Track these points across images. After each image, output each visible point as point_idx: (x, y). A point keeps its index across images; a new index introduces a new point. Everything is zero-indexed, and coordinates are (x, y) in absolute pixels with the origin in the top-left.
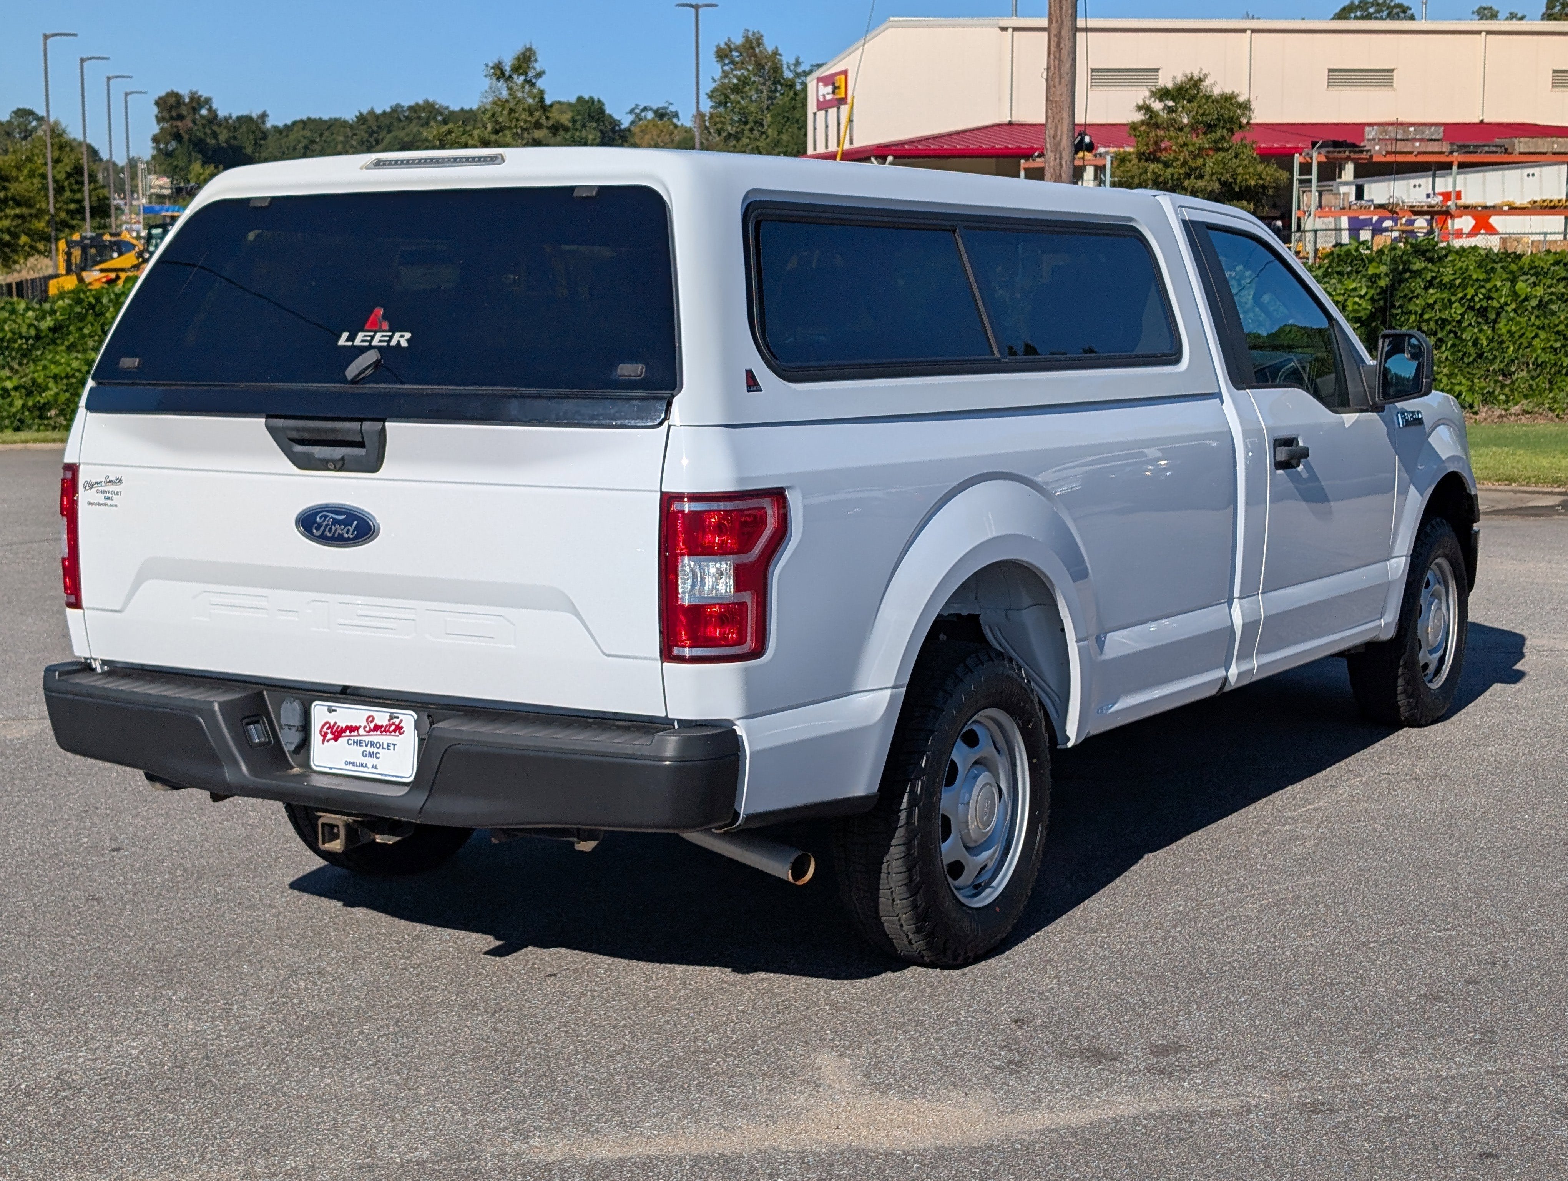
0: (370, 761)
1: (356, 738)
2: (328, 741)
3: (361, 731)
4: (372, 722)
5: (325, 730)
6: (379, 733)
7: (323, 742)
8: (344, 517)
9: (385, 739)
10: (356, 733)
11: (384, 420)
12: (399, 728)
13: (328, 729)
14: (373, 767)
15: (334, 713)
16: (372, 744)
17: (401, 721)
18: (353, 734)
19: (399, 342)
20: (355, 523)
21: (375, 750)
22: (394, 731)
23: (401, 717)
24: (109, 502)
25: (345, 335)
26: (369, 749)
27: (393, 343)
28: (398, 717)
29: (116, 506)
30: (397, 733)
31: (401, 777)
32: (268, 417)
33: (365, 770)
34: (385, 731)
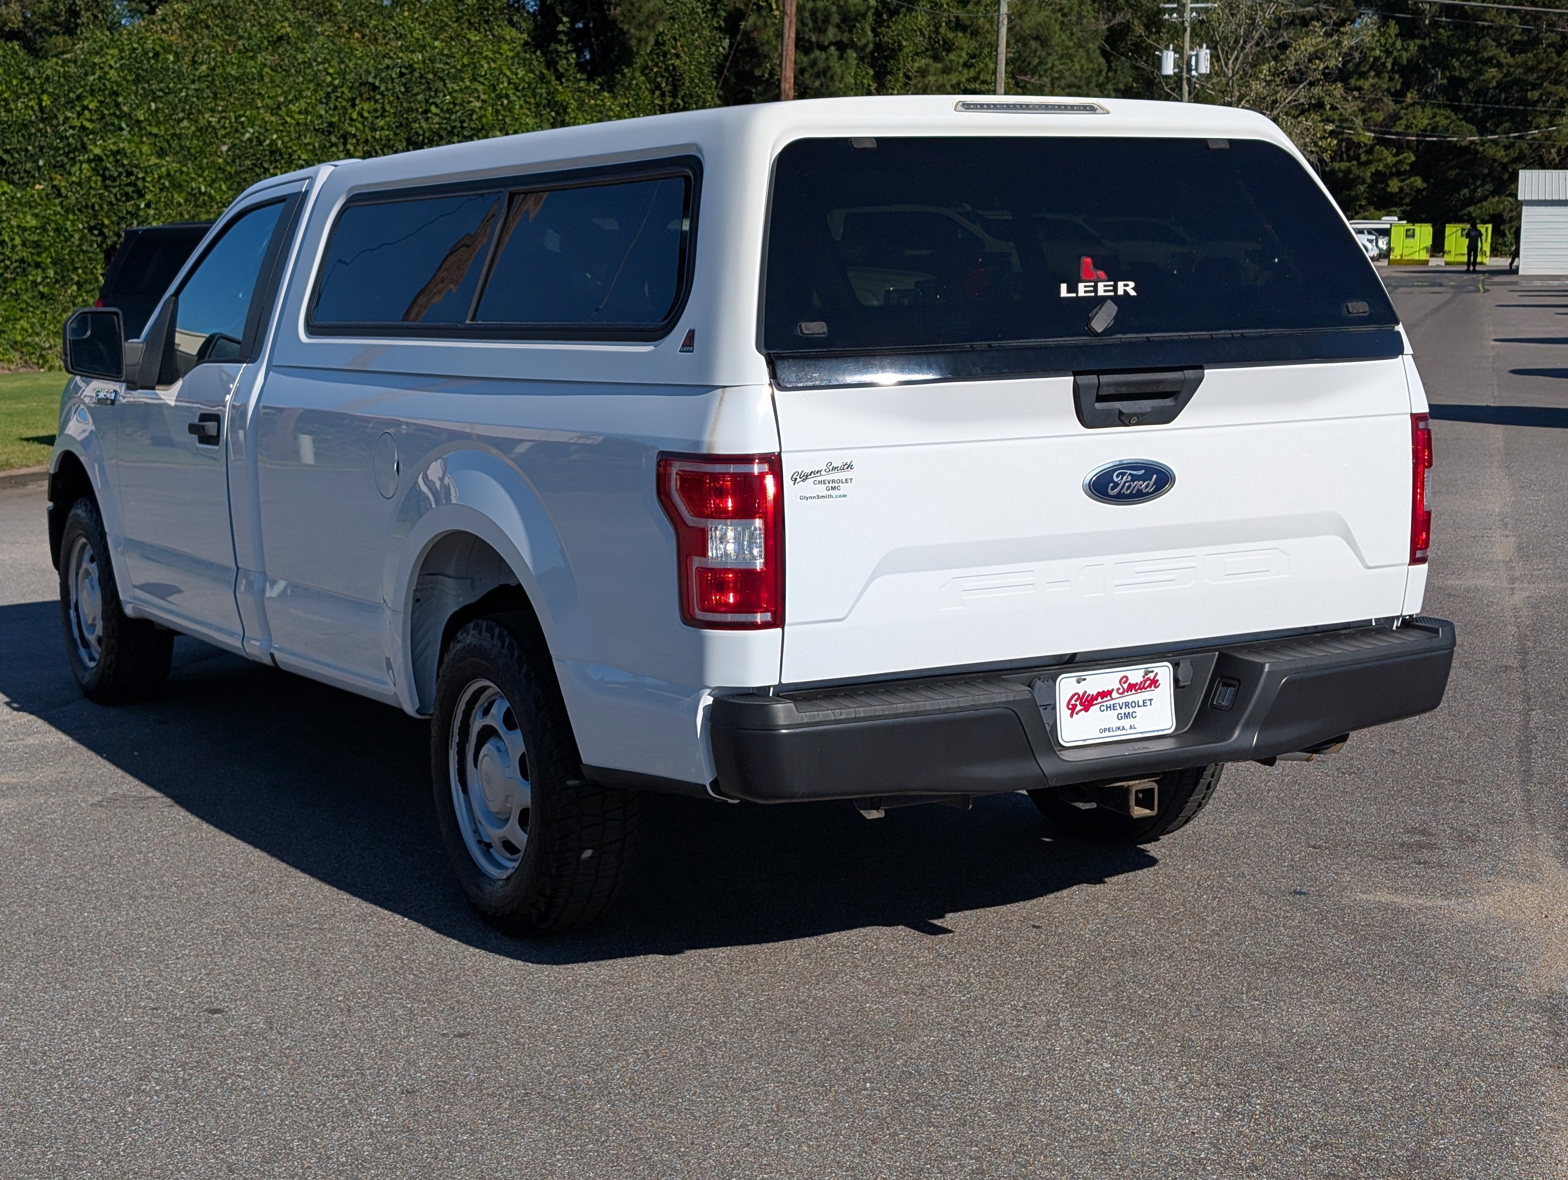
0: (1126, 723)
1: (1108, 703)
2: (1077, 713)
3: (1115, 695)
4: (1125, 683)
5: (1073, 702)
6: (1133, 692)
7: (1072, 716)
8: (1143, 471)
9: (1140, 697)
10: (1109, 698)
11: (1202, 368)
12: (1154, 683)
13: (1076, 701)
14: (1131, 728)
15: (1083, 683)
16: (1127, 705)
17: (1157, 674)
18: (1105, 699)
19: (1125, 291)
20: (1155, 476)
21: (1131, 710)
22: (1150, 686)
23: (1156, 670)
24: (834, 493)
25: (1064, 287)
26: (1124, 711)
27: (1120, 292)
28: (1152, 672)
29: (845, 496)
30: (1153, 688)
31: (1163, 730)
32: (1075, 374)
33: (1124, 732)
34: (1139, 688)
